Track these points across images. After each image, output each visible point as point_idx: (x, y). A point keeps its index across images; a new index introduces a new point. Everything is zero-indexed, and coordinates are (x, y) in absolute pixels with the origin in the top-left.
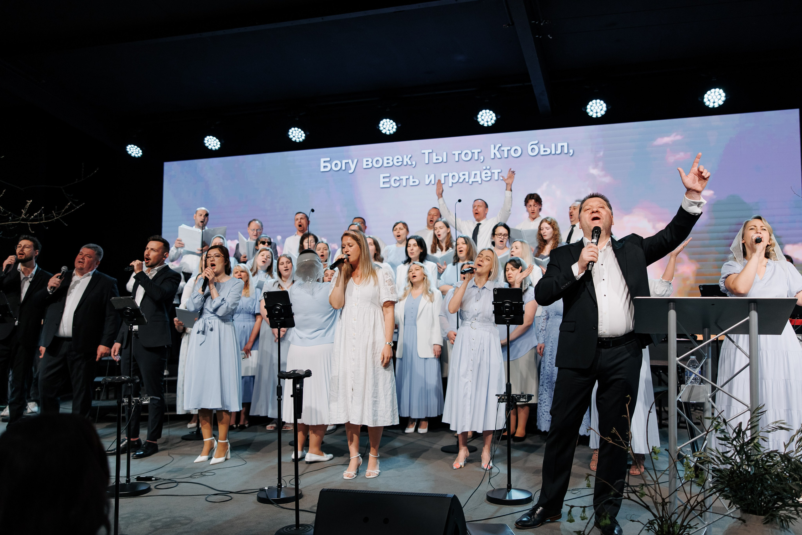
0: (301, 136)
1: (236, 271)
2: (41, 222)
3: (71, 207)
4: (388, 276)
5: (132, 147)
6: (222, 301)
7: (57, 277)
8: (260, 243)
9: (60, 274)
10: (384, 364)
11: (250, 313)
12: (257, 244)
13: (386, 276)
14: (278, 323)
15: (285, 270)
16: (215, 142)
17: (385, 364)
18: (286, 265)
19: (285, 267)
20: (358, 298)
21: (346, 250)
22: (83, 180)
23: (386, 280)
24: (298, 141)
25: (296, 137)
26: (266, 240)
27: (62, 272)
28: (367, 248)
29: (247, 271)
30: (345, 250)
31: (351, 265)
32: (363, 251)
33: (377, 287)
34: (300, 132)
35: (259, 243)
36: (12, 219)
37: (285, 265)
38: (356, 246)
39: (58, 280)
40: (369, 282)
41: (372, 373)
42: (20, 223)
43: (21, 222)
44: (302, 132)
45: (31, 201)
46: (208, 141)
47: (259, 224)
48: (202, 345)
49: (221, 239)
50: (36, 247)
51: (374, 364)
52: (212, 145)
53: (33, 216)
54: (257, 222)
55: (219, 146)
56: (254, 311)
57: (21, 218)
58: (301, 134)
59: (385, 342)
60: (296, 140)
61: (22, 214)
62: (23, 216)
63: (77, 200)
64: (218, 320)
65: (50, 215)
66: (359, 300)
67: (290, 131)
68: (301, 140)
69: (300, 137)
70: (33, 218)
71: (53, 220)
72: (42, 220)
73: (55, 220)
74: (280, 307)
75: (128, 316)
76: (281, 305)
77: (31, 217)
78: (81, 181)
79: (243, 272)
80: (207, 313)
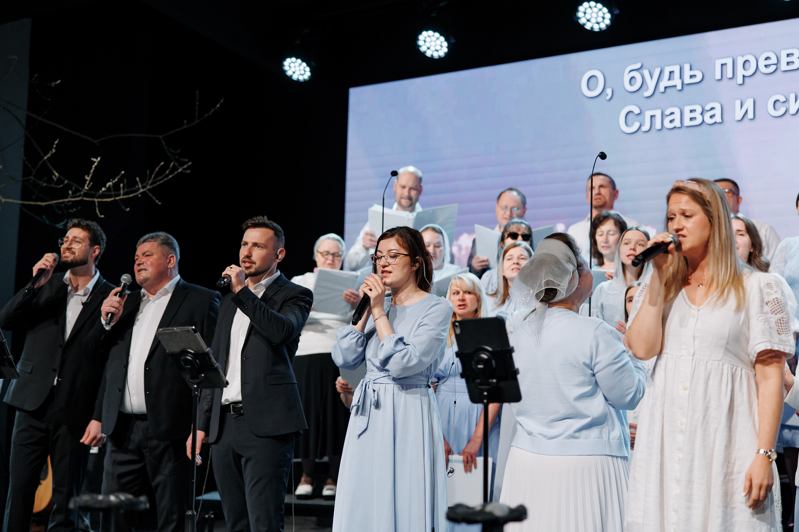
0: (603, 18)
1: (455, 288)
2: (117, 198)
4: (773, 292)
6: (397, 343)
7: (116, 295)
8: (508, 237)
9: (119, 289)
10: (751, 502)
12: (503, 239)
13: (768, 290)
16: (438, 42)
17: (755, 501)
20: (694, 338)
21: (675, 227)
22: (196, 122)
23: (766, 300)
24: (596, 28)
25: (593, 20)
26: (519, 230)
27: (123, 284)
28: (727, 224)
29: (477, 292)
30: (674, 225)
31: (686, 259)
32: (716, 228)
33: (743, 315)
34: (600, 10)
35: (506, 235)
36: (72, 194)
38: (700, 216)
39: (117, 298)
40: (725, 301)
41: (719, 521)
42: (82, 200)
43: (84, 199)
44: (605, 10)
45: (99, 159)
46: (425, 41)
47: (518, 198)
48: (361, 437)
50: (94, 240)
51: (726, 499)
52: (433, 48)
53: (105, 186)
54: (513, 193)
55: (446, 50)
58: (602, 15)
59: (756, 451)
60: (592, 28)
61: (85, 183)
62: (87, 187)
64: (392, 387)
65: (133, 185)
66: (697, 342)
67: (581, 8)
68: (603, 26)
69: (600, 19)
70: (104, 191)
71: (137, 195)
72: (119, 195)
73: (140, 193)
74: (488, 354)
75: (188, 368)
76: (489, 349)
77: (101, 189)
78: (194, 124)
79: (469, 293)
80: (373, 370)
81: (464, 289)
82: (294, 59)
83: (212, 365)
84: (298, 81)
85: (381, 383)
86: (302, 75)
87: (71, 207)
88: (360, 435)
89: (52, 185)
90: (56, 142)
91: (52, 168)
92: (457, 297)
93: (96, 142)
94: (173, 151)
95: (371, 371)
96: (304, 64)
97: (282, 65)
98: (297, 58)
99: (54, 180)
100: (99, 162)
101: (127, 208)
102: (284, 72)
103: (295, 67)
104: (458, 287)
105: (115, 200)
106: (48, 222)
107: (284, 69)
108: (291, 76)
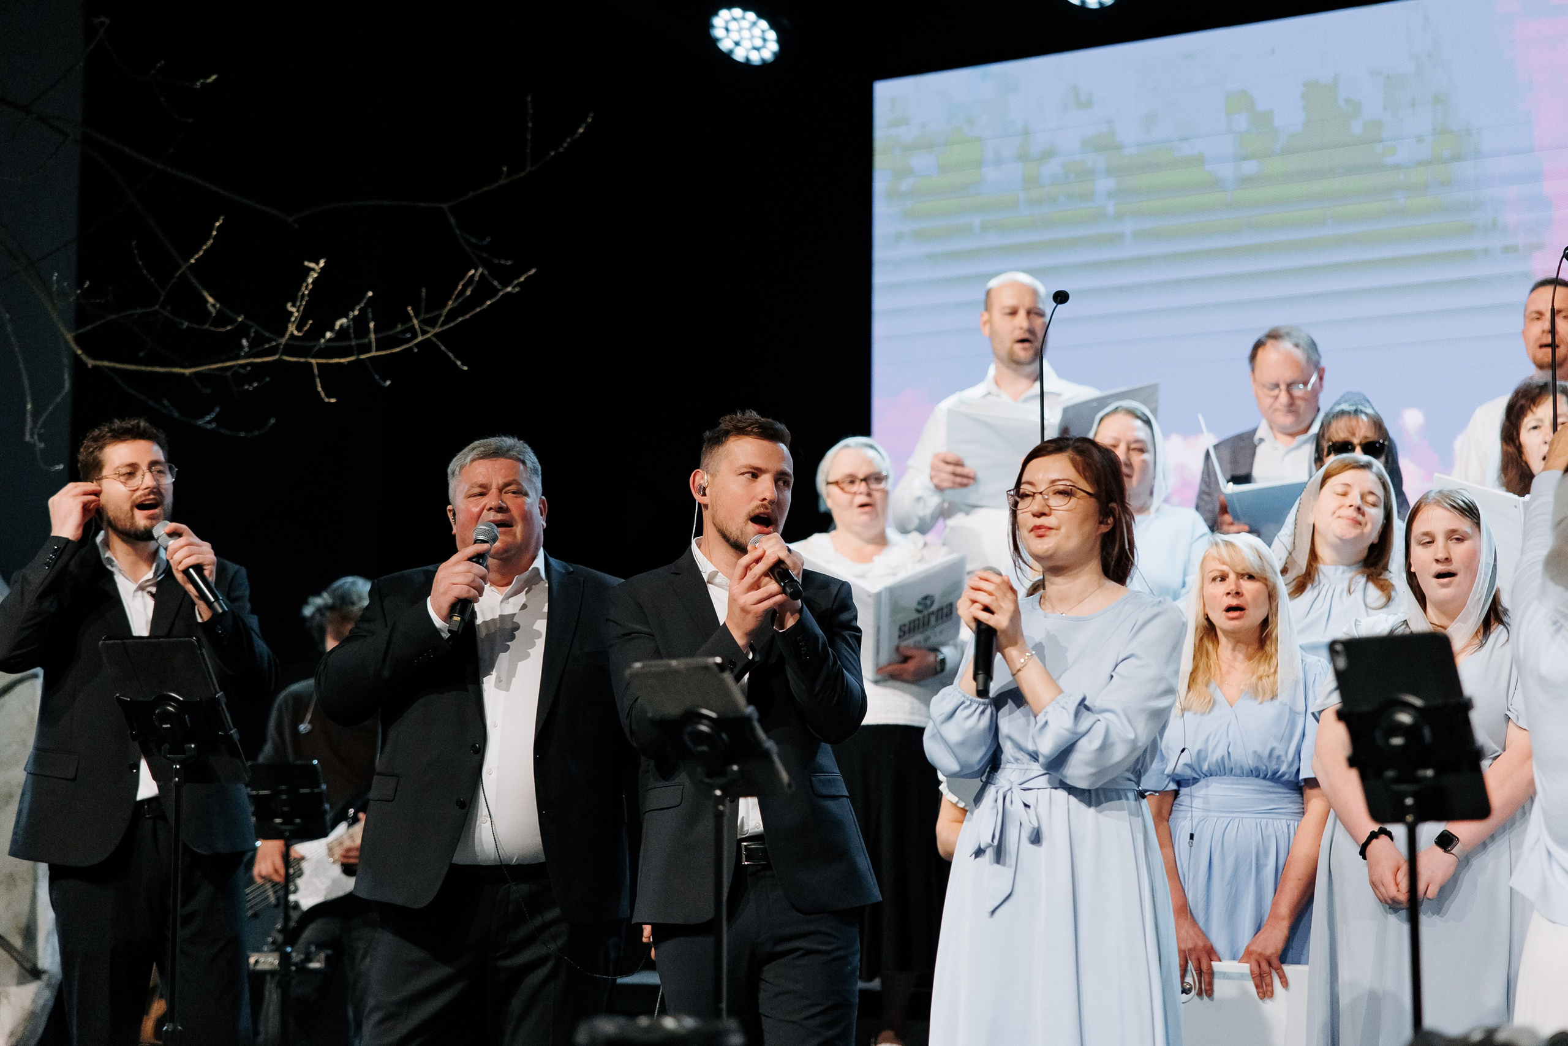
1: (1216, 567)
2: (363, 357)
3: (484, 289)
5: (734, 19)
11: (1275, 778)
14: (1405, 795)
15: (1439, 576)
18: (1446, 547)
19: (1437, 561)
22: (528, 169)
26: (1354, 433)
29: (1270, 575)
35: (1326, 449)
36: (250, 347)
37: (1439, 549)
42: (280, 361)
43: (286, 358)
45: (322, 263)
47: (1299, 354)
48: (998, 912)
49: (1139, 423)
53: (332, 329)
54: (1286, 345)
56: (1294, 769)
57: (283, 341)
61: (289, 321)
62: (292, 329)
63: (509, 263)
65: (399, 327)
70: (330, 340)
71: (411, 349)
72: (368, 349)
73: (416, 345)
74: (1413, 712)
75: (703, 752)
76: (1417, 702)
77: (324, 336)
78: (522, 174)
79: (1251, 577)
80: (1017, 760)
81: (1239, 569)
82: (737, 12)
83: (758, 744)
84: (747, 65)
85: (1038, 789)
86: (758, 49)
87: (249, 379)
88: (993, 912)
89: (206, 327)
90: (217, 224)
91: (200, 288)
92: (1220, 589)
93: (290, 220)
94: (474, 240)
95: (1012, 760)
96: (763, 24)
97: (709, 26)
98: (745, 9)
99: (211, 313)
100: (322, 269)
101: (385, 382)
102: (713, 42)
103: (740, 30)
104: (1224, 563)
105: (358, 361)
106: (176, 414)
107: (712, 34)
108: (731, 51)
